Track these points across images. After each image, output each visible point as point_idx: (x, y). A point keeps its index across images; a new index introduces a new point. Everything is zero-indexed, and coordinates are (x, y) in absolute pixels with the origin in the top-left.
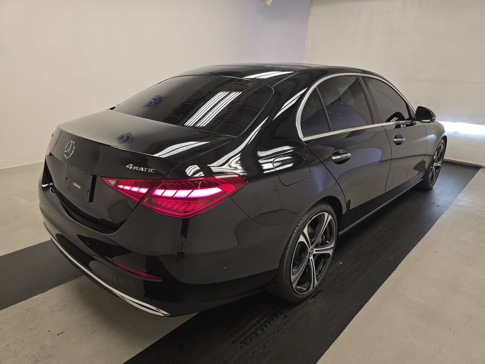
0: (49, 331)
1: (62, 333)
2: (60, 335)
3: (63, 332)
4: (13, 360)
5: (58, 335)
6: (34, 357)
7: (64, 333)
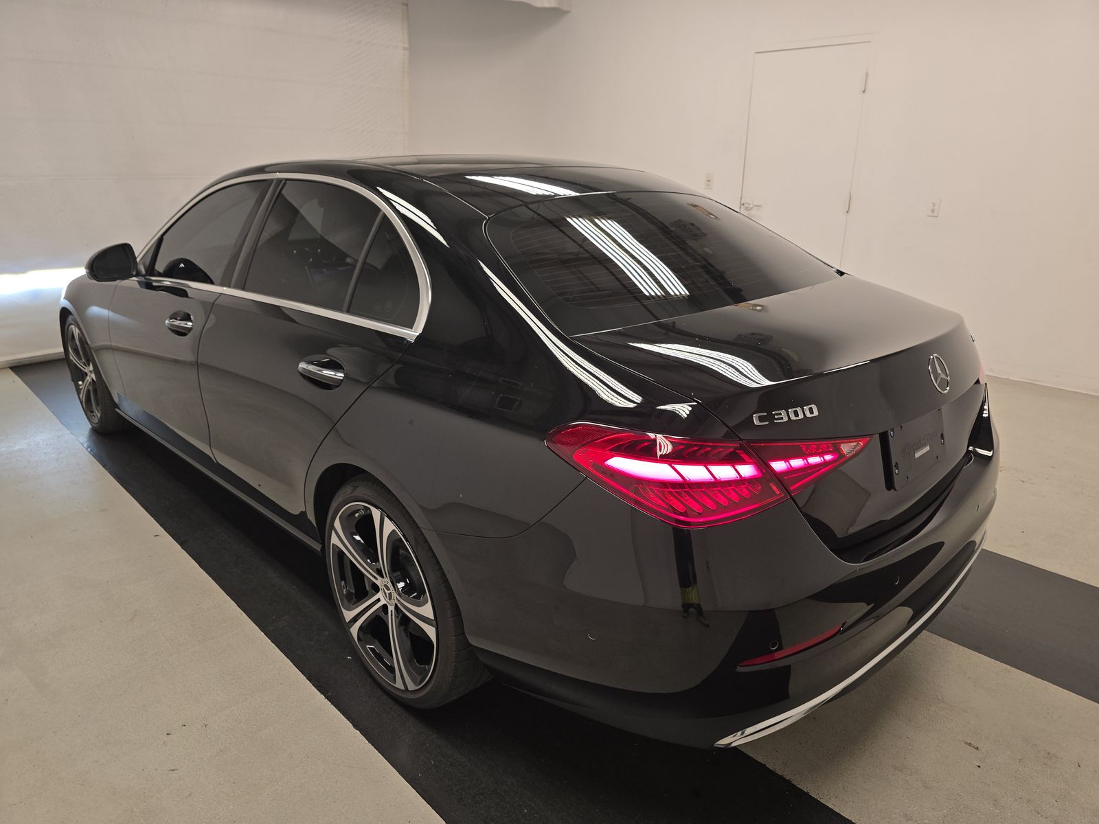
0: (979, 767)
1: (970, 745)
2: (975, 745)
3: (966, 743)
4: (1073, 793)
5: (977, 749)
6: (1045, 764)
7: (969, 742)
